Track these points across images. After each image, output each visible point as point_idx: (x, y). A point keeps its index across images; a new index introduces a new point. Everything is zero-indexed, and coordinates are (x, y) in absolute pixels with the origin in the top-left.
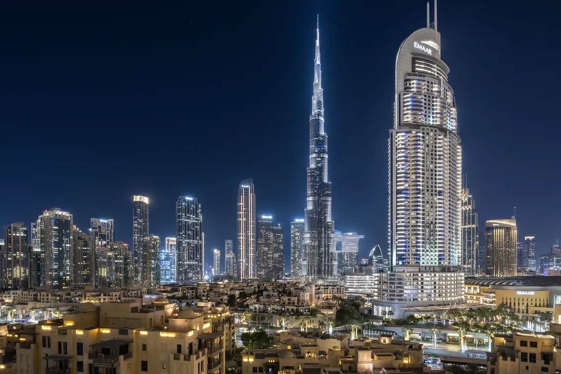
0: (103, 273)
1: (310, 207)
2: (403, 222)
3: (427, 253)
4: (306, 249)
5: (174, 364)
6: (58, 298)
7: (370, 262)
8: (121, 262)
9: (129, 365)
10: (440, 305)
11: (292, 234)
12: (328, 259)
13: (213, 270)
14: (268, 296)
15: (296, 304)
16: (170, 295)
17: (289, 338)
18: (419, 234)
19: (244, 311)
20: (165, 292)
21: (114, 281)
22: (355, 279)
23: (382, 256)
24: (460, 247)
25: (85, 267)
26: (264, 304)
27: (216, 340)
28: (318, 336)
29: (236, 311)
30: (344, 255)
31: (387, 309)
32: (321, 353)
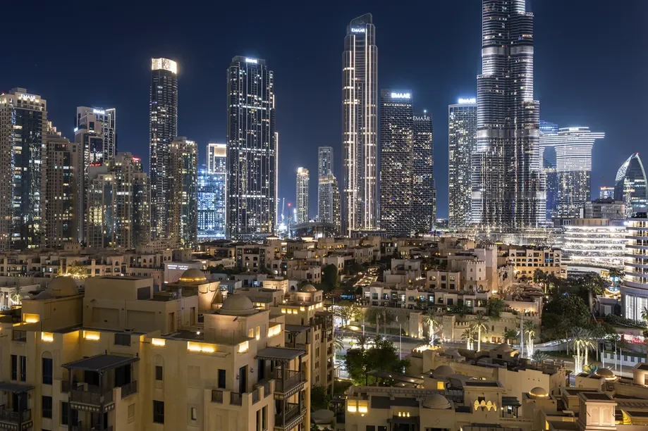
0: (95, 217)
1: (488, 70)
4: (479, 166)
5: (212, 409)
6: (19, 268)
7: (619, 195)
8: (127, 196)
9: (131, 408)
11: (453, 131)
12: (527, 187)
13: (295, 211)
14: (401, 270)
15: (458, 288)
16: (214, 264)
17: (440, 364)
19: (352, 301)
20: (204, 257)
21: (115, 235)
22: (585, 234)
23: (645, 180)
25: (66, 204)
26: (393, 288)
27: (292, 362)
28: (501, 364)
29: (338, 301)
30: (561, 177)
32: (507, 401)
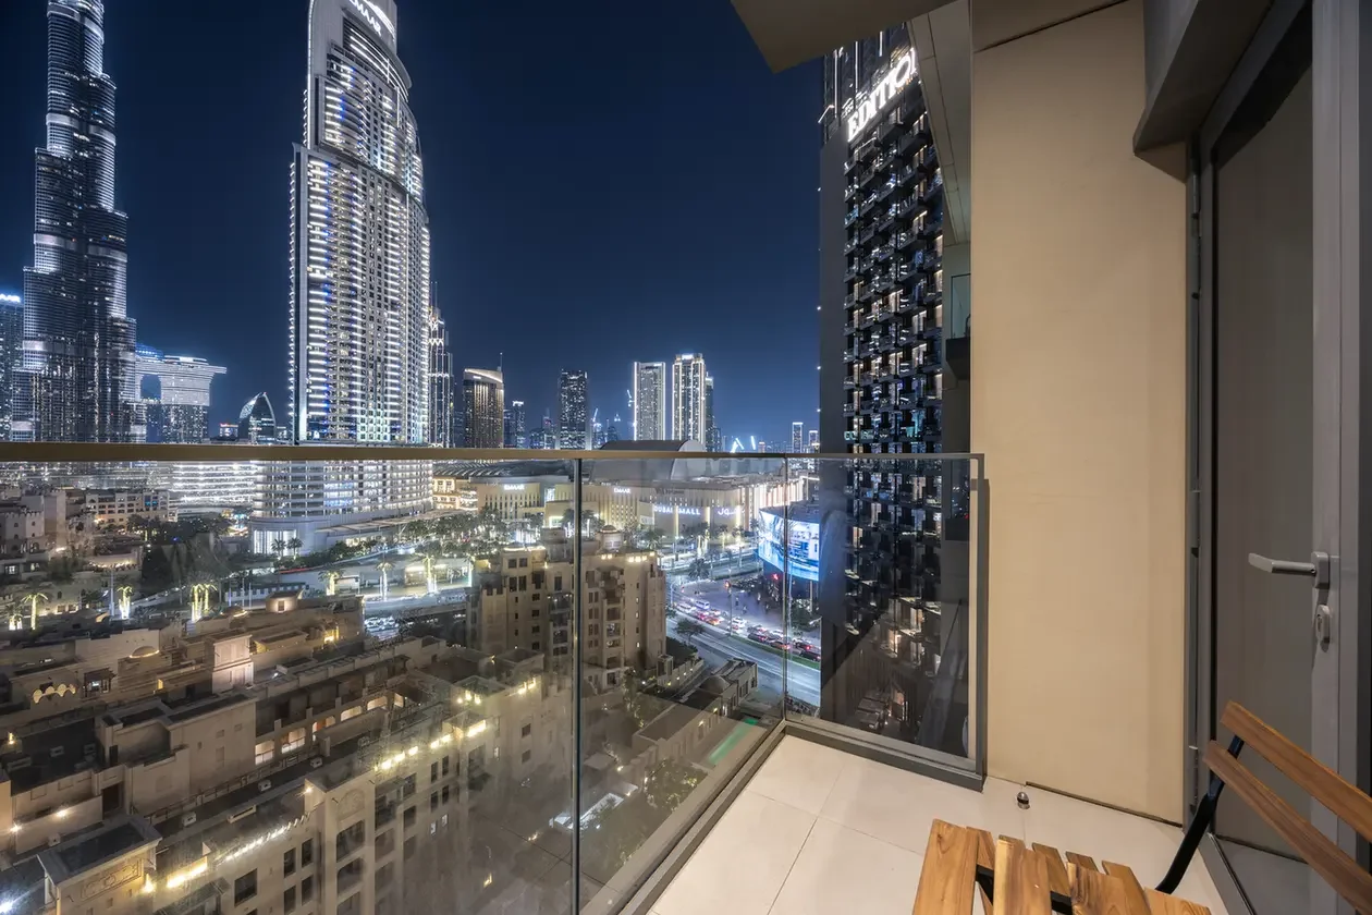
2: (322, 349)
3: (371, 417)
7: (243, 432)
10: (393, 517)
18: (355, 379)
22: (201, 473)
23: (273, 420)
24: (426, 410)
30: (168, 410)
31: (286, 536)
